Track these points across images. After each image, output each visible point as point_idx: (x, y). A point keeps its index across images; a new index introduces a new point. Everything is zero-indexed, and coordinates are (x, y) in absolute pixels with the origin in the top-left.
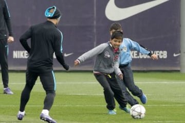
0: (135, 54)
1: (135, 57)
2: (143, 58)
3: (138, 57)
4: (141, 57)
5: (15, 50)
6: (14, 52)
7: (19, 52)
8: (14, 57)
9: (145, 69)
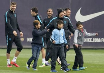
0: (91, 40)
1: (91, 41)
2: (95, 42)
3: (92, 41)
4: (94, 41)
5: (29, 38)
6: (28, 38)
7: (30, 38)
8: (28, 41)
9: (96, 48)
